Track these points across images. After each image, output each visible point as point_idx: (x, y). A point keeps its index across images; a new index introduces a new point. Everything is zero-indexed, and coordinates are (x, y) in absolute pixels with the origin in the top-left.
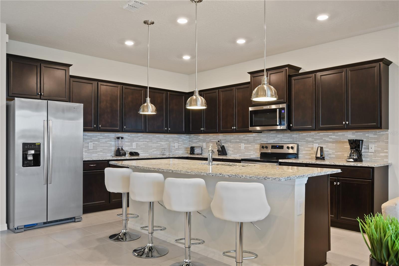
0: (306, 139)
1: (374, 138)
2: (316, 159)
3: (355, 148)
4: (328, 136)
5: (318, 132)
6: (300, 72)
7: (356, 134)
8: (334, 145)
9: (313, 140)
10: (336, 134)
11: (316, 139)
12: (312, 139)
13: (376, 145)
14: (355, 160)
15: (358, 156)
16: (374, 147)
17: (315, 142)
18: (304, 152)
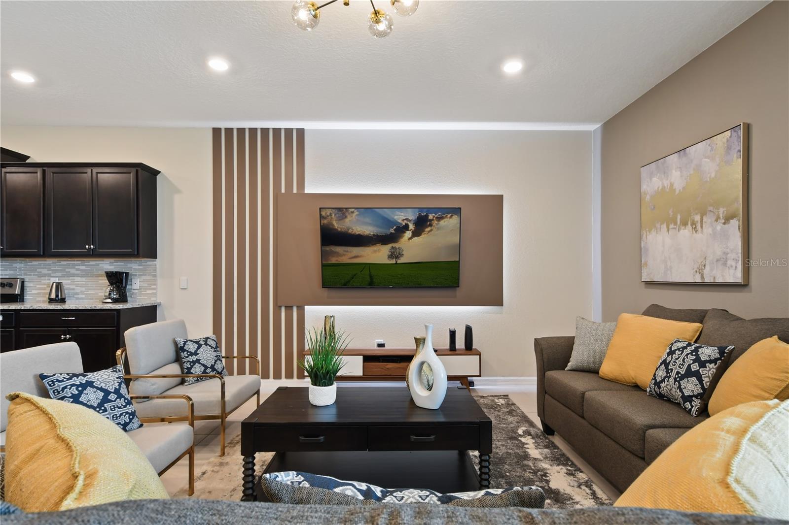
0: (38, 270)
1: (139, 270)
2: (49, 302)
3: (116, 284)
4: (73, 266)
5: (58, 260)
6: (28, 161)
7: (115, 264)
8: (84, 279)
9: (50, 272)
10: (86, 264)
11: (55, 271)
12: (48, 270)
13: (142, 280)
14: (115, 301)
15: (119, 295)
16: (139, 283)
17: (52, 275)
18: (34, 292)
